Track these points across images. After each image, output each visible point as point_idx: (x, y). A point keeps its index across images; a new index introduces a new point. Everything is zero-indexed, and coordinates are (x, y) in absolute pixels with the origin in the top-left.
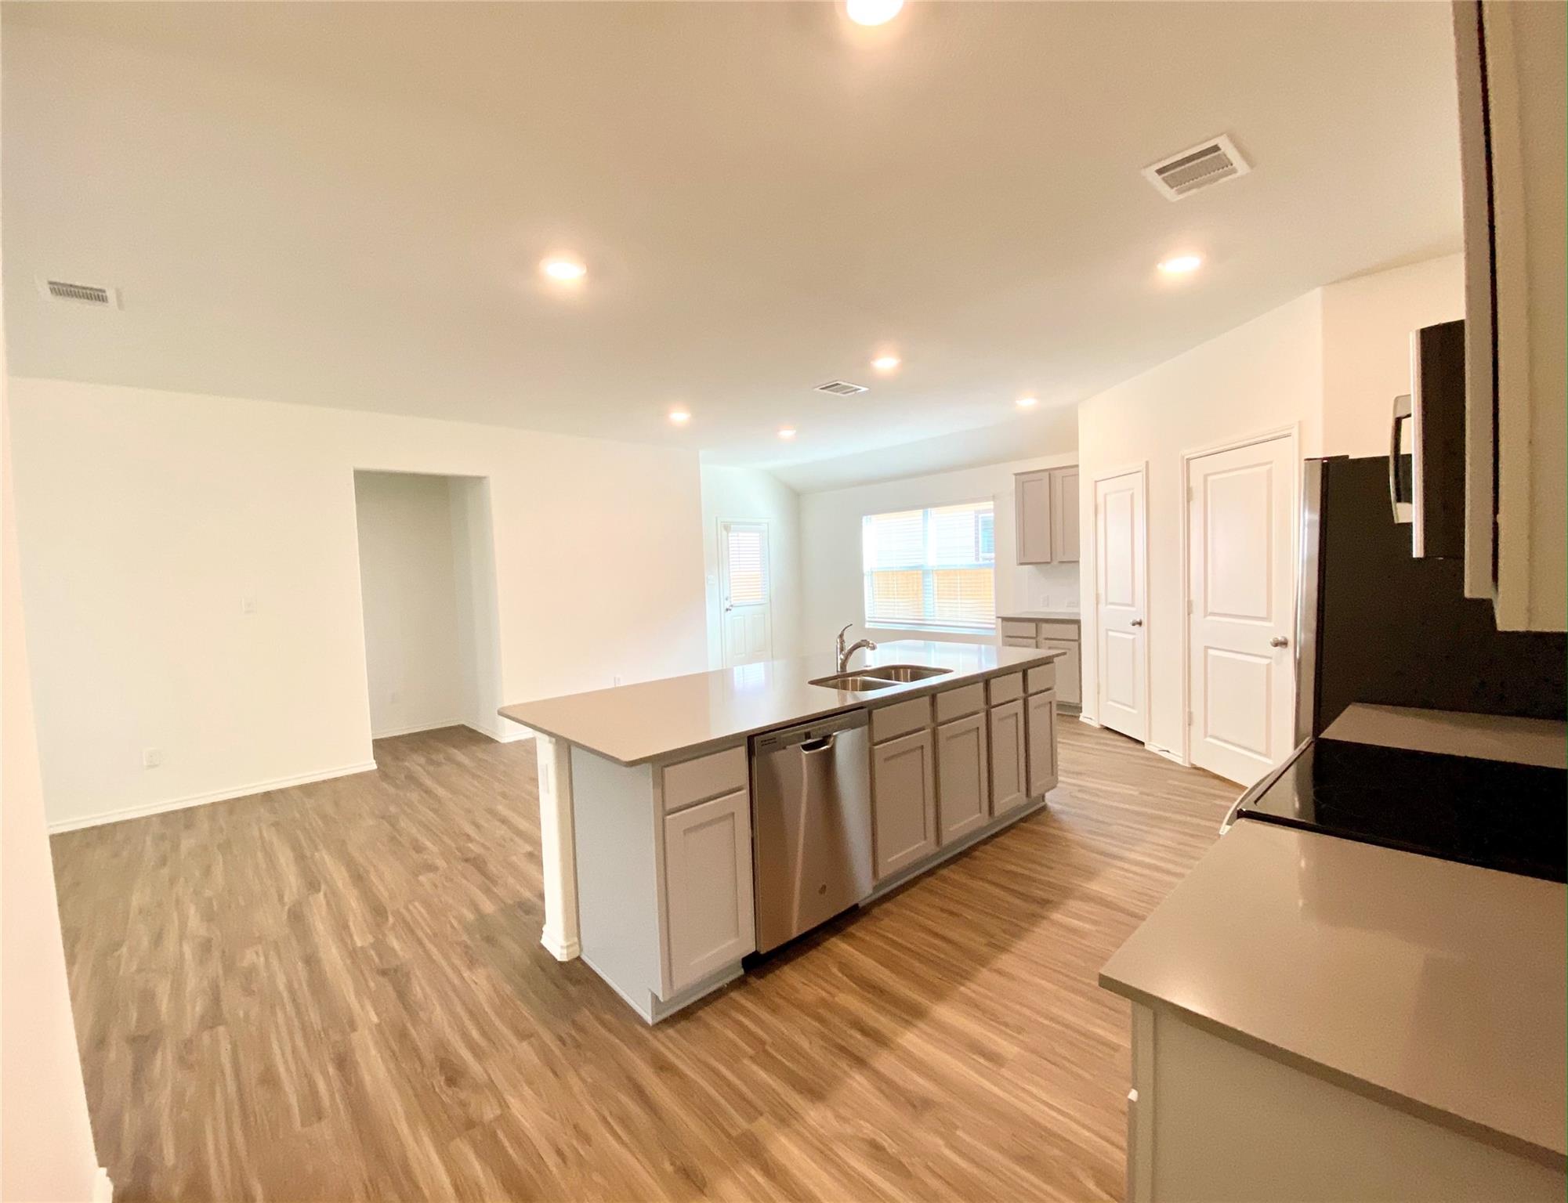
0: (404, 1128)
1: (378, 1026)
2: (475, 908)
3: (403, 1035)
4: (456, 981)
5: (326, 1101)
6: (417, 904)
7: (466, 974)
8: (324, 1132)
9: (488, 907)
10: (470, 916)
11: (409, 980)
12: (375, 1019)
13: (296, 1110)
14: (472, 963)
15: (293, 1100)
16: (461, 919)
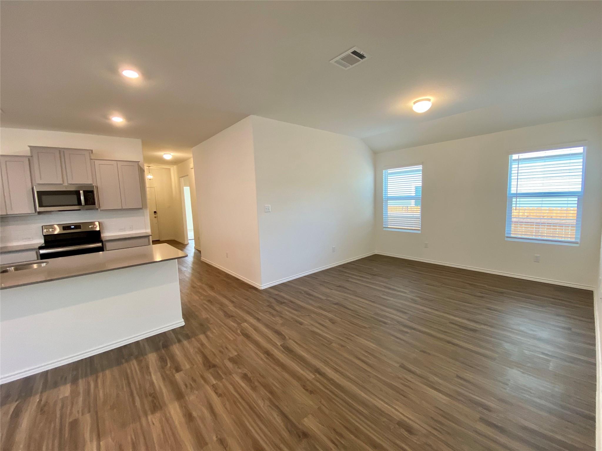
2: (207, 337)
3: (222, 305)
4: (211, 314)
5: (233, 298)
6: (232, 339)
7: (208, 316)
8: (230, 295)
9: (202, 337)
10: (209, 333)
11: (225, 315)
13: (238, 297)
14: (207, 319)
16: (212, 333)
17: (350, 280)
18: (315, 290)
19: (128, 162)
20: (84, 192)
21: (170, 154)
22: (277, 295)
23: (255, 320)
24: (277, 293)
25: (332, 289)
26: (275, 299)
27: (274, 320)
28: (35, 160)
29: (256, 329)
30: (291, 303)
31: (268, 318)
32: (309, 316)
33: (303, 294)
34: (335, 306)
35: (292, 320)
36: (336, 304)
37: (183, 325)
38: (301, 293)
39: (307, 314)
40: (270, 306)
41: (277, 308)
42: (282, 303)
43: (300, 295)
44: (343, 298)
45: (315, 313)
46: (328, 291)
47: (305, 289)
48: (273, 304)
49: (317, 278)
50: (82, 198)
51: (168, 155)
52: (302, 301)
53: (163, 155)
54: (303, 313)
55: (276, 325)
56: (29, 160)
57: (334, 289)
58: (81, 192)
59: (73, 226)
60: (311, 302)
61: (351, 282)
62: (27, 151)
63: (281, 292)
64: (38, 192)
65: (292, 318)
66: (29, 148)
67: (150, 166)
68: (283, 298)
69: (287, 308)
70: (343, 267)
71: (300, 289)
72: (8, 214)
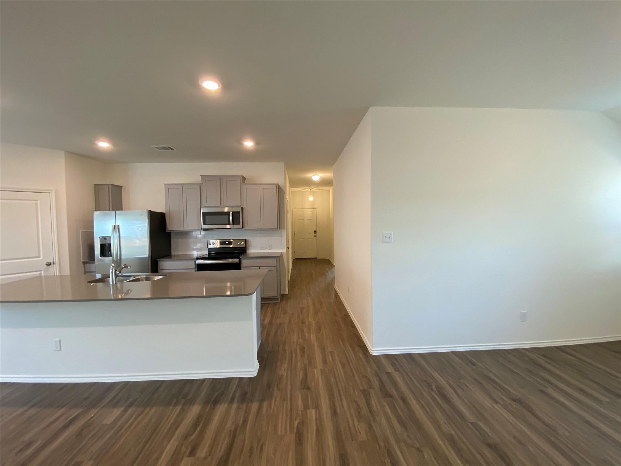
0: (316, 344)
1: (315, 368)
3: (310, 362)
4: (289, 373)
5: (329, 355)
7: (285, 374)
8: (330, 349)
9: (254, 408)
10: (265, 405)
11: (302, 381)
12: (315, 370)
13: (336, 356)
14: (281, 378)
15: (336, 358)
17: (550, 391)
18: (459, 391)
19: (268, 185)
20: (233, 212)
21: (318, 175)
22: (388, 374)
23: (329, 411)
24: (390, 369)
25: (496, 402)
26: (381, 381)
27: (354, 426)
28: (203, 187)
29: (319, 431)
30: (400, 402)
31: (349, 416)
32: (418, 450)
33: (432, 390)
34: (488, 453)
35: (382, 444)
36: (492, 447)
37: (253, 376)
38: (429, 385)
39: (417, 445)
40: (366, 394)
41: (374, 402)
42: (387, 395)
43: (425, 391)
44: (515, 437)
45: (435, 449)
46: (486, 402)
47: (443, 382)
48: (372, 391)
49: (474, 364)
50: (231, 218)
51: (316, 177)
52: (422, 407)
53: (312, 176)
54: (410, 438)
55: (353, 440)
56: (200, 186)
57: (502, 403)
58: (231, 213)
59: (227, 242)
60: (439, 414)
61: (553, 398)
62: (199, 180)
63: (398, 371)
64: (203, 213)
65: (387, 441)
66: (201, 177)
67: (312, 189)
68: (395, 384)
69: (388, 410)
70: (544, 356)
71: (432, 377)
72: (185, 229)
